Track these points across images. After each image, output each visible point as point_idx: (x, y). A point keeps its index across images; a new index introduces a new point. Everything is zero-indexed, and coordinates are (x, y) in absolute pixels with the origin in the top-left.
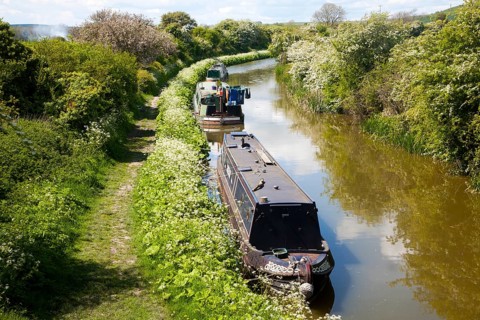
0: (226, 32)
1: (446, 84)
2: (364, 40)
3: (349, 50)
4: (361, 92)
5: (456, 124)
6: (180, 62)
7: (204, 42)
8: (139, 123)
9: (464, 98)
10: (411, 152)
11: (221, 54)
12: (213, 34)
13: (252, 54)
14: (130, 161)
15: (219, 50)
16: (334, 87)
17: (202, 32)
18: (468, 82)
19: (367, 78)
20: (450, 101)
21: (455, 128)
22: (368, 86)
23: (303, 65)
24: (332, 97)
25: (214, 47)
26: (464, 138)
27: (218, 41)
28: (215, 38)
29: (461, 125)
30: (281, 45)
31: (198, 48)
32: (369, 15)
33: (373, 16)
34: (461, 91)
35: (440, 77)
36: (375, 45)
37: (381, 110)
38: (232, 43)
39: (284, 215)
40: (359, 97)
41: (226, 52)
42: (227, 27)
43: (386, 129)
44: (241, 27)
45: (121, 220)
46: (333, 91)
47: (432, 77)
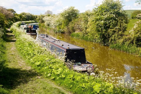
0: (23, 15)
1: (102, 20)
2: (69, 14)
3: (66, 16)
4: (69, 27)
5: (104, 31)
6: (12, 22)
7: (18, 17)
8: (7, 34)
9: (106, 24)
10: (87, 41)
11: (22, 21)
12: (20, 15)
13: (30, 21)
14: (11, 42)
15: (22, 20)
16: (60, 26)
17: (17, 15)
18: (107, 20)
19: (70, 23)
20: (103, 25)
21: (104, 32)
22: (71, 25)
23: (49, 22)
24: (59, 29)
25: (21, 19)
26: (106, 35)
27: (22, 17)
28: (21, 16)
29: (106, 32)
30: (40, 18)
31: (16, 19)
32: (70, 7)
33: (71, 7)
34: (105, 23)
35: (100, 19)
36: (72, 15)
37: (74, 31)
38: (25, 18)
39: (75, 53)
40: (68, 28)
41: (23, 20)
42: (23, 14)
43: (78, 36)
44: (27, 14)
45: (17, 56)
46: (60, 27)
47: (98, 19)
